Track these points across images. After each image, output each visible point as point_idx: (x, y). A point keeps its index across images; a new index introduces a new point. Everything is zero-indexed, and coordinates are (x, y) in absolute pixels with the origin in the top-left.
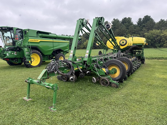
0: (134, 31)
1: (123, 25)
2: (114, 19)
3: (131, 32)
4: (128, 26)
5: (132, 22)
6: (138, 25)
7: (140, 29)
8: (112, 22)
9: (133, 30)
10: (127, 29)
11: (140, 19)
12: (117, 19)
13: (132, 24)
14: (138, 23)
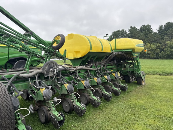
0: (153, 40)
1: (142, 33)
2: (131, 27)
3: (150, 40)
4: (147, 34)
5: (152, 30)
6: (159, 32)
7: (161, 37)
8: (129, 30)
9: (153, 38)
10: (145, 37)
11: (161, 26)
12: (135, 27)
13: (152, 32)
14: (158, 31)
